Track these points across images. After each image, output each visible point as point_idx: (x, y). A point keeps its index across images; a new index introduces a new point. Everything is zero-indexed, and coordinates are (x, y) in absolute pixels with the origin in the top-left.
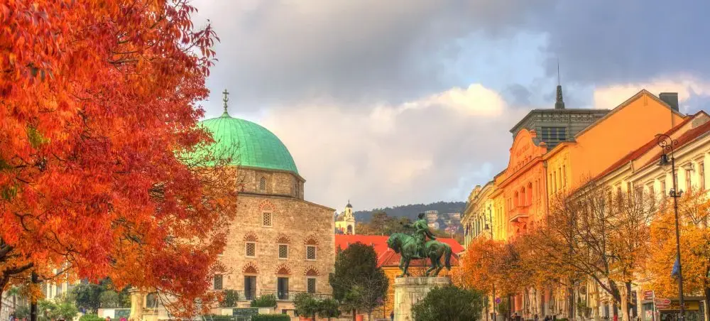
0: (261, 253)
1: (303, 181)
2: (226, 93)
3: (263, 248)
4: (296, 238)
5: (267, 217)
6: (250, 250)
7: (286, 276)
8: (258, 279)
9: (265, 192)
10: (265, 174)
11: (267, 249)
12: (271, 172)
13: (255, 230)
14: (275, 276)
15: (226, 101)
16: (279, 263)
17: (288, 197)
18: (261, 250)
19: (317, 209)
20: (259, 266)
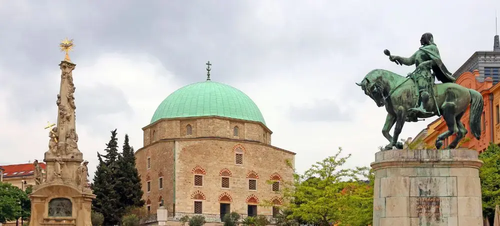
0: (234, 185)
1: (271, 133)
2: (208, 64)
3: (235, 182)
4: (262, 175)
5: (239, 157)
6: (225, 183)
7: (255, 204)
8: (231, 206)
9: (238, 138)
10: (237, 124)
11: (239, 183)
12: (243, 122)
13: (229, 167)
14: (245, 203)
15: (209, 70)
16: (249, 194)
17: (258, 142)
18: (234, 183)
19: (281, 153)
20: (232, 196)
